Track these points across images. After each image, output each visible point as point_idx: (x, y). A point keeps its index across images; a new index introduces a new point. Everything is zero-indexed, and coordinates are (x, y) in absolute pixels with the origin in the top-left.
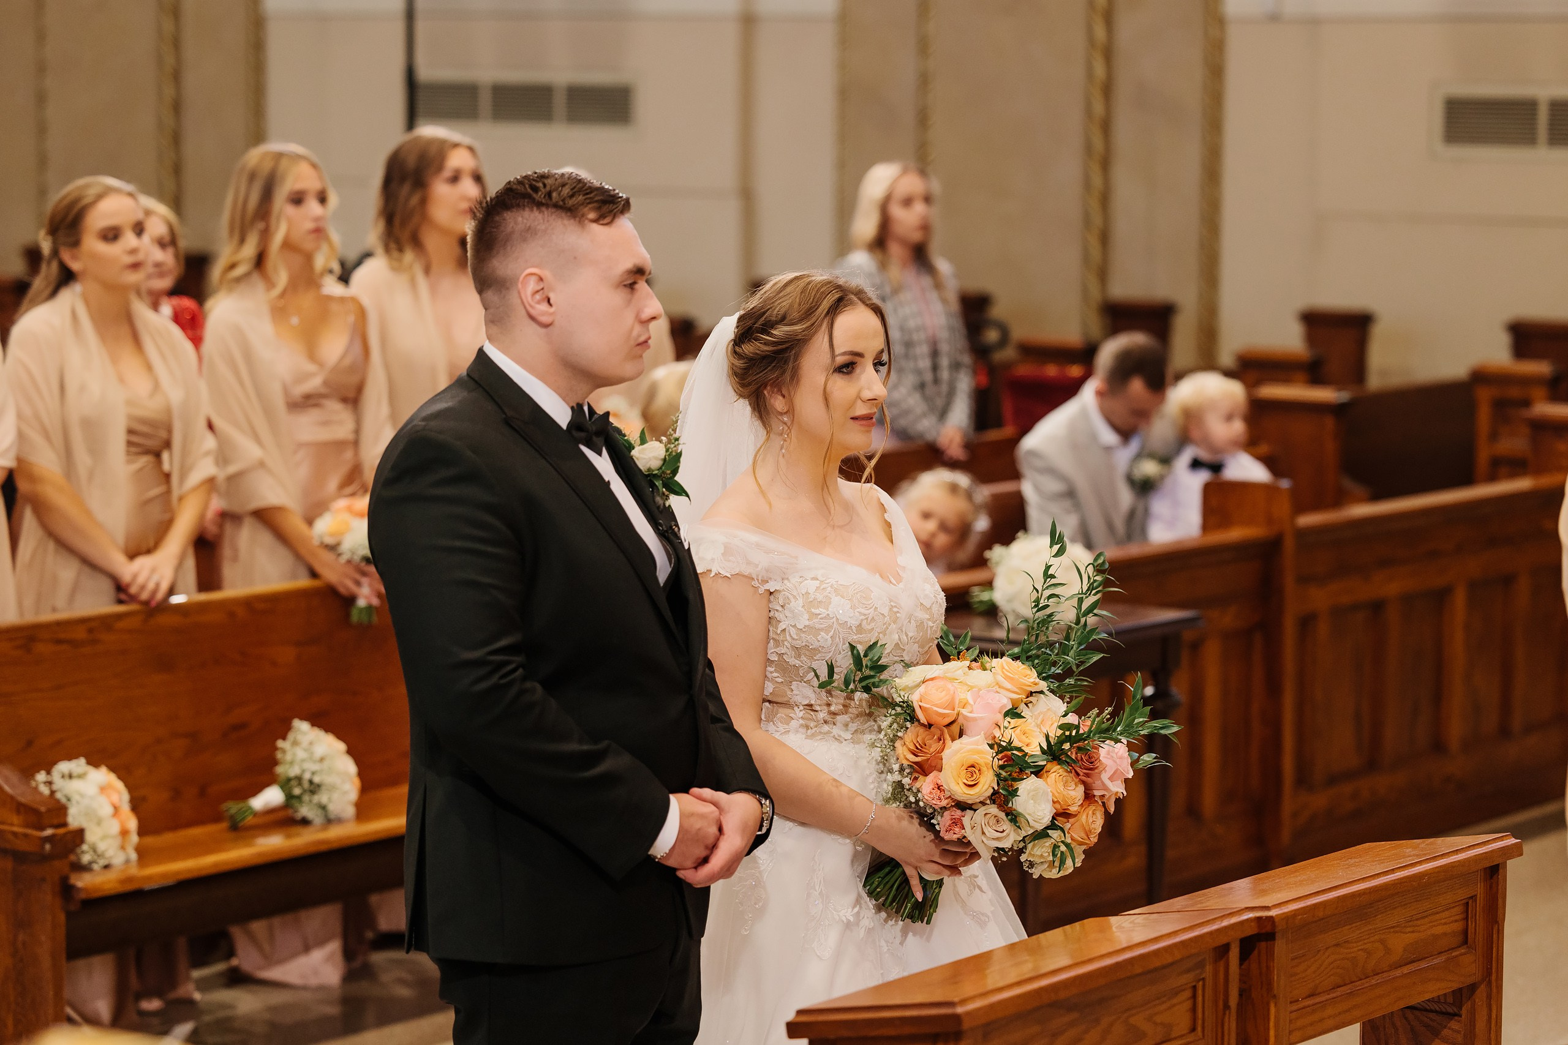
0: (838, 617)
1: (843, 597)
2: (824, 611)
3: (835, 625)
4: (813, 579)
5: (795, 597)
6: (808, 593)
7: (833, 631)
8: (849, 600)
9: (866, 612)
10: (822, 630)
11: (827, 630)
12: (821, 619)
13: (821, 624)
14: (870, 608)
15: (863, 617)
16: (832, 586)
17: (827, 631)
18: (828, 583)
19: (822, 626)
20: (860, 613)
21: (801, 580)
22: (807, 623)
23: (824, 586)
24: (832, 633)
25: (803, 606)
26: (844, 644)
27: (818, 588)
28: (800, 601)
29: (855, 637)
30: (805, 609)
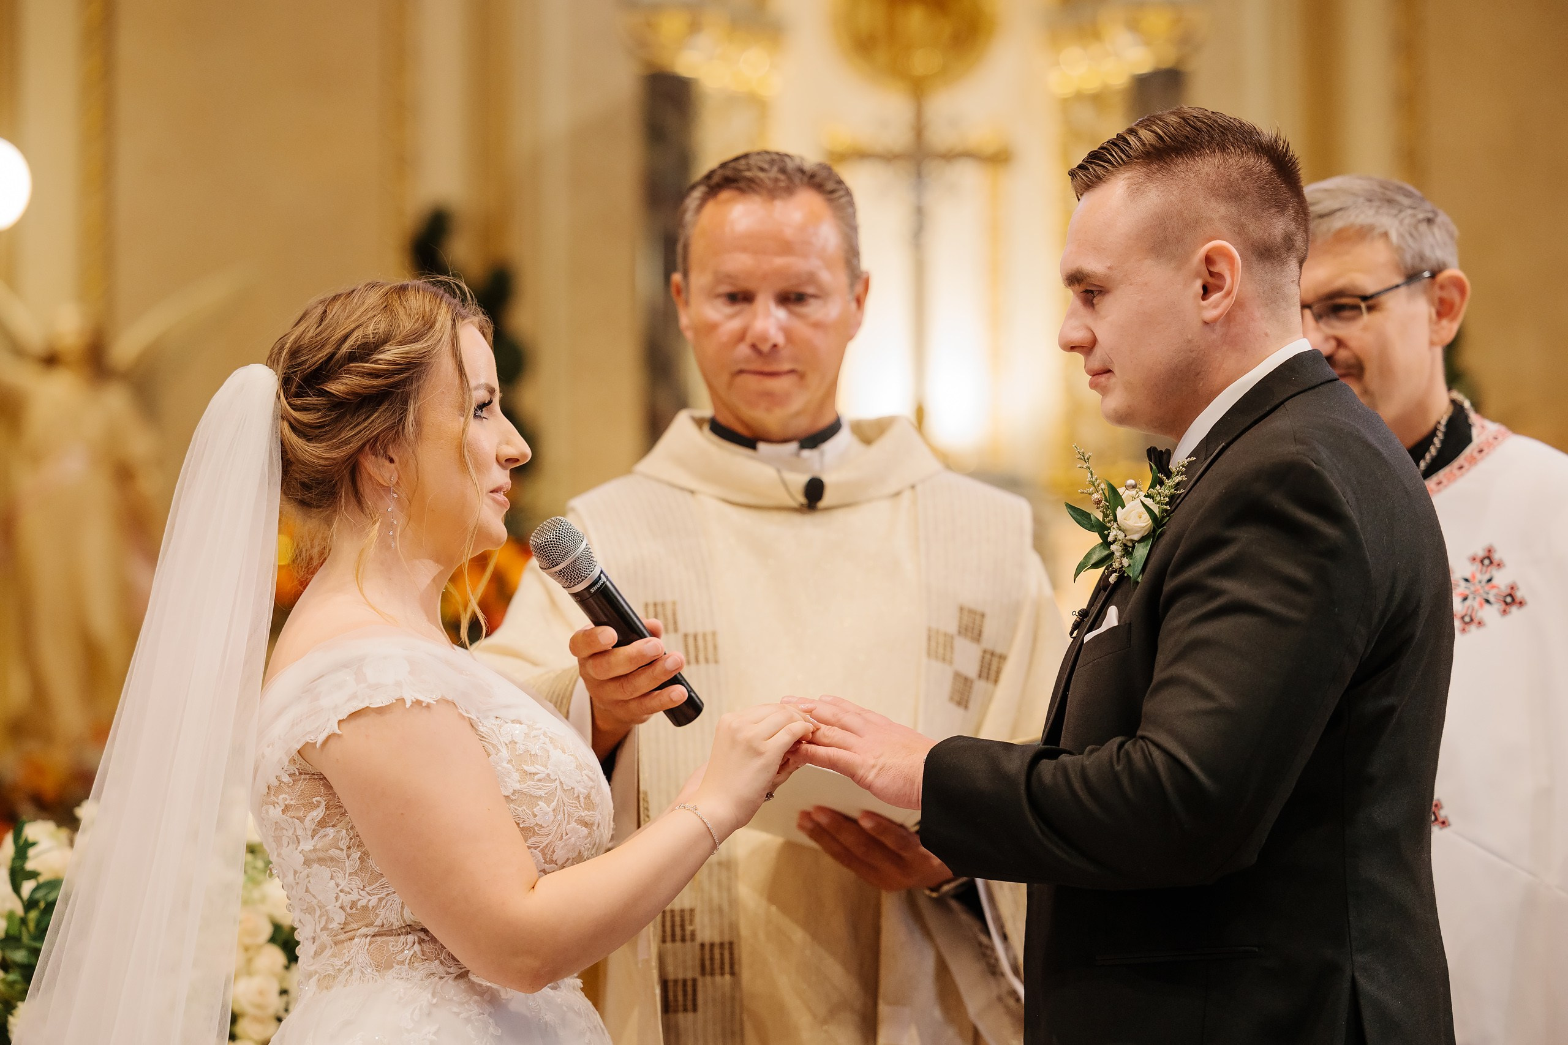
0: (560, 778)
1: (564, 752)
2: (543, 769)
3: (559, 792)
4: (513, 721)
5: (494, 746)
6: (512, 742)
7: (556, 800)
8: (571, 755)
9: (593, 777)
10: (540, 798)
11: (548, 798)
12: (539, 780)
13: (539, 789)
14: (595, 773)
15: (591, 784)
16: (545, 734)
17: (547, 800)
18: (537, 729)
19: (542, 793)
20: (588, 776)
21: (498, 722)
22: (518, 786)
23: (534, 733)
24: (554, 804)
25: (509, 761)
26: (569, 823)
27: (527, 735)
28: (504, 753)
29: (583, 814)
30: (513, 766)
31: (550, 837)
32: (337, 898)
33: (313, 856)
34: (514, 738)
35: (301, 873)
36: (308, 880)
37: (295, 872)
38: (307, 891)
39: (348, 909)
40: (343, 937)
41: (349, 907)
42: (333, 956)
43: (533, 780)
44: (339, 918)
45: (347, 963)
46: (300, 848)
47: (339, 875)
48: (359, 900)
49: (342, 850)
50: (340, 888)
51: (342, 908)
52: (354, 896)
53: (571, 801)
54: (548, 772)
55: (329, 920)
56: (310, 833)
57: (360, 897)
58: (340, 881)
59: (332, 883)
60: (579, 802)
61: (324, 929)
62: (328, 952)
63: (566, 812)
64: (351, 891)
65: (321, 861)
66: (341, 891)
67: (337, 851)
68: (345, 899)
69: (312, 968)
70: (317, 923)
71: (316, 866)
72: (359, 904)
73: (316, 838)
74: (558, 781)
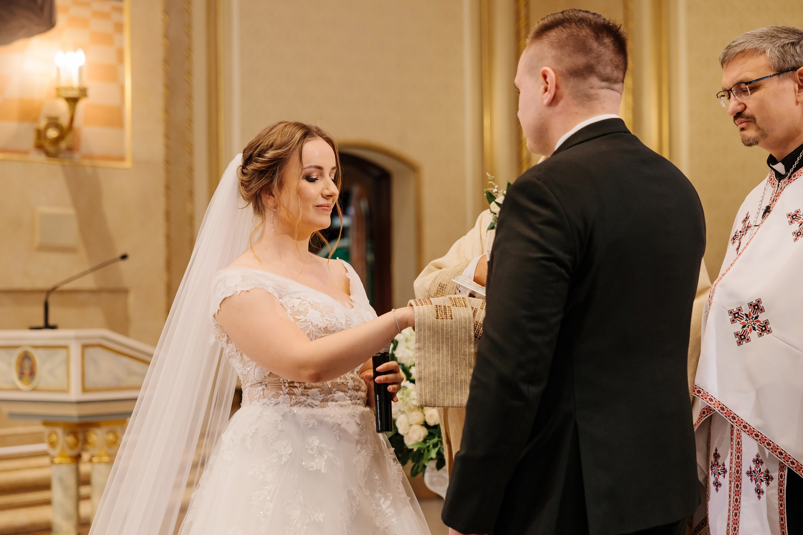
0: (312, 321)
1: (316, 310)
2: (304, 317)
3: (311, 327)
4: (297, 298)
6: (294, 307)
7: (309, 330)
8: (319, 311)
9: (331, 320)
12: (301, 322)
13: (302, 325)
14: (334, 318)
15: (328, 322)
16: (309, 303)
18: (307, 301)
20: (327, 320)
21: (290, 299)
23: (305, 302)
25: (291, 314)
27: (300, 304)
28: (289, 311)
30: (292, 317)
34: (294, 305)
43: (299, 322)
53: (317, 330)
63: (314, 335)
74: (310, 322)
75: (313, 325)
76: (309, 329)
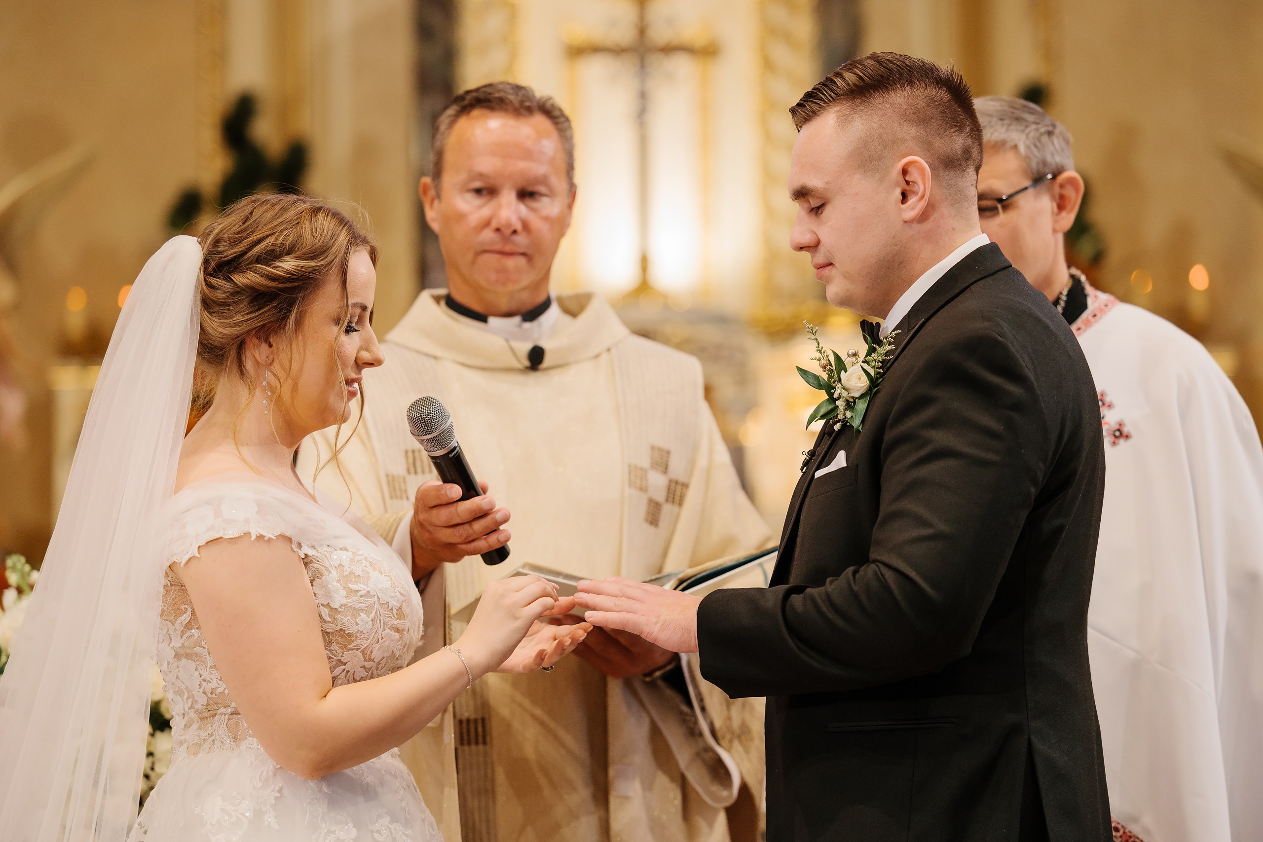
0: (379, 595)
1: (381, 573)
2: (365, 587)
4: (341, 549)
5: (326, 569)
6: (340, 565)
7: (374, 612)
8: (387, 576)
9: (404, 593)
10: (362, 610)
11: (367, 610)
12: (361, 596)
13: (361, 603)
14: (405, 590)
15: (403, 598)
16: (366, 559)
18: (359, 555)
19: (362, 606)
20: (400, 593)
21: (329, 549)
22: (344, 601)
23: (357, 558)
24: (372, 615)
25: (338, 581)
26: (384, 630)
27: (352, 560)
28: (334, 574)
29: (396, 623)
30: (341, 585)
31: (369, 641)
32: (200, 686)
33: (182, 651)
34: (342, 563)
35: (172, 664)
36: (177, 670)
37: (169, 663)
38: (177, 678)
39: (209, 694)
40: (206, 714)
41: (209, 693)
42: (199, 728)
43: (356, 596)
44: (203, 700)
45: (211, 735)
46: (172, 645)
47: (202, 667)
48: (218, 687)
49: (204, 648)
50: (203, 678)
51: (204, 693)
52: (213, 685)
53: (386, 613)
54: (367, 589)
55: (195, 701)
56: (179, 633)
57: (218, 685)
58: (202, 673)
59: (197, 674)
60: (393, 613)
61: (191, 708)
62: (195, 726)
63: (382, 621)
64: (211, 681)
65: (188, 656)
66: (204, 680)
67: (201, 649)
68: (208, 687)
69: (183, 738)
70: (186, 703)
71: (184, 660)
72: (218, 691)
73: (184, 637)
74: (376, 597)
75: (382, 602)
76: (375, 610)
